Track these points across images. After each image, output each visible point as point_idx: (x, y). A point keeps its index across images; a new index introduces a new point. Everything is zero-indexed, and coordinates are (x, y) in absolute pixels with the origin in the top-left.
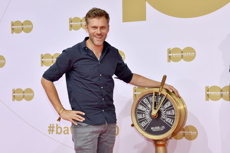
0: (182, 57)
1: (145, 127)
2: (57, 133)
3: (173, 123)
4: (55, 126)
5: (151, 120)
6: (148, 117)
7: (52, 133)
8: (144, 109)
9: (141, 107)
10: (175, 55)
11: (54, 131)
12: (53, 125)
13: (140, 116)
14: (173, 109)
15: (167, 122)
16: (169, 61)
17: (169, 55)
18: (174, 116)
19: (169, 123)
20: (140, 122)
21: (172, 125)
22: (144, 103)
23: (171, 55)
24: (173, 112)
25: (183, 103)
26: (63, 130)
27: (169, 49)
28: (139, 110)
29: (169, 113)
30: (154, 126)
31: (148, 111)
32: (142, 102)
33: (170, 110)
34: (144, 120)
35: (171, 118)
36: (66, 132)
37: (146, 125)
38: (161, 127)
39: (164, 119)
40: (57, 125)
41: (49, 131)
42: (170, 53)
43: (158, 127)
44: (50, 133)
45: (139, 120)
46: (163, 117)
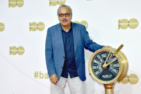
0: (128, 26)
1: (98, 75)
2: (40, 78)
3: (118, 73)
4: (39, 73)
5: (102, 70)
6: (100, 68)
7: (37, 78)
8: (98, 63)
9: (95, 61)
10: (123, 24)
11: (38, 76)
12: (38, 72)
13: (95, 68)
14: (118, 63)
15: (113, 72)
16: (119, 29)
17: (119, 24)
18: (119, 67)
19: (115, 73)
20: (95, 72)
21: (117, 74)
22: (98, 58)
23: (121, 24)
24: (118, 65)
25: (126, 59)
26: (44, 76)
27: (119, 20)
28: (94, 63)
29: (115, 65)
30: (104, 75)
31: (100, 64)
32: (97, 57)
33: (116, 63)
34: (97, 70)
35: (116, 69)
36: (46, 77)
37: (99, 74)
38: (109, 75)
39: (111, 70)
40: (40, 72)
41: (35, 76)
42: (120, 23)
43: (107, 76)
44: (35, 78)
45: (94, 70)
46: (111, 68)
